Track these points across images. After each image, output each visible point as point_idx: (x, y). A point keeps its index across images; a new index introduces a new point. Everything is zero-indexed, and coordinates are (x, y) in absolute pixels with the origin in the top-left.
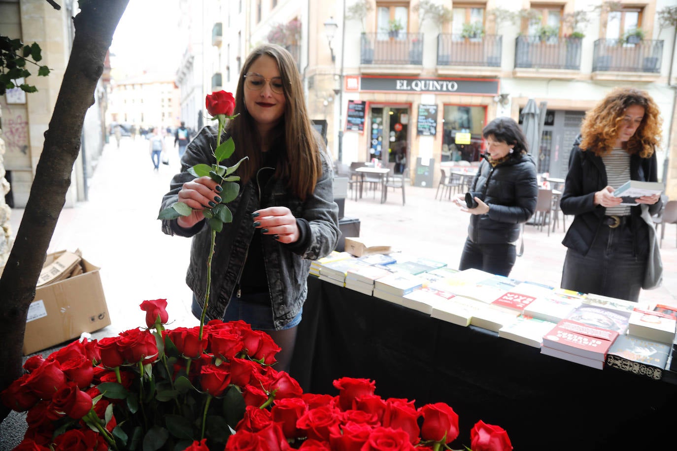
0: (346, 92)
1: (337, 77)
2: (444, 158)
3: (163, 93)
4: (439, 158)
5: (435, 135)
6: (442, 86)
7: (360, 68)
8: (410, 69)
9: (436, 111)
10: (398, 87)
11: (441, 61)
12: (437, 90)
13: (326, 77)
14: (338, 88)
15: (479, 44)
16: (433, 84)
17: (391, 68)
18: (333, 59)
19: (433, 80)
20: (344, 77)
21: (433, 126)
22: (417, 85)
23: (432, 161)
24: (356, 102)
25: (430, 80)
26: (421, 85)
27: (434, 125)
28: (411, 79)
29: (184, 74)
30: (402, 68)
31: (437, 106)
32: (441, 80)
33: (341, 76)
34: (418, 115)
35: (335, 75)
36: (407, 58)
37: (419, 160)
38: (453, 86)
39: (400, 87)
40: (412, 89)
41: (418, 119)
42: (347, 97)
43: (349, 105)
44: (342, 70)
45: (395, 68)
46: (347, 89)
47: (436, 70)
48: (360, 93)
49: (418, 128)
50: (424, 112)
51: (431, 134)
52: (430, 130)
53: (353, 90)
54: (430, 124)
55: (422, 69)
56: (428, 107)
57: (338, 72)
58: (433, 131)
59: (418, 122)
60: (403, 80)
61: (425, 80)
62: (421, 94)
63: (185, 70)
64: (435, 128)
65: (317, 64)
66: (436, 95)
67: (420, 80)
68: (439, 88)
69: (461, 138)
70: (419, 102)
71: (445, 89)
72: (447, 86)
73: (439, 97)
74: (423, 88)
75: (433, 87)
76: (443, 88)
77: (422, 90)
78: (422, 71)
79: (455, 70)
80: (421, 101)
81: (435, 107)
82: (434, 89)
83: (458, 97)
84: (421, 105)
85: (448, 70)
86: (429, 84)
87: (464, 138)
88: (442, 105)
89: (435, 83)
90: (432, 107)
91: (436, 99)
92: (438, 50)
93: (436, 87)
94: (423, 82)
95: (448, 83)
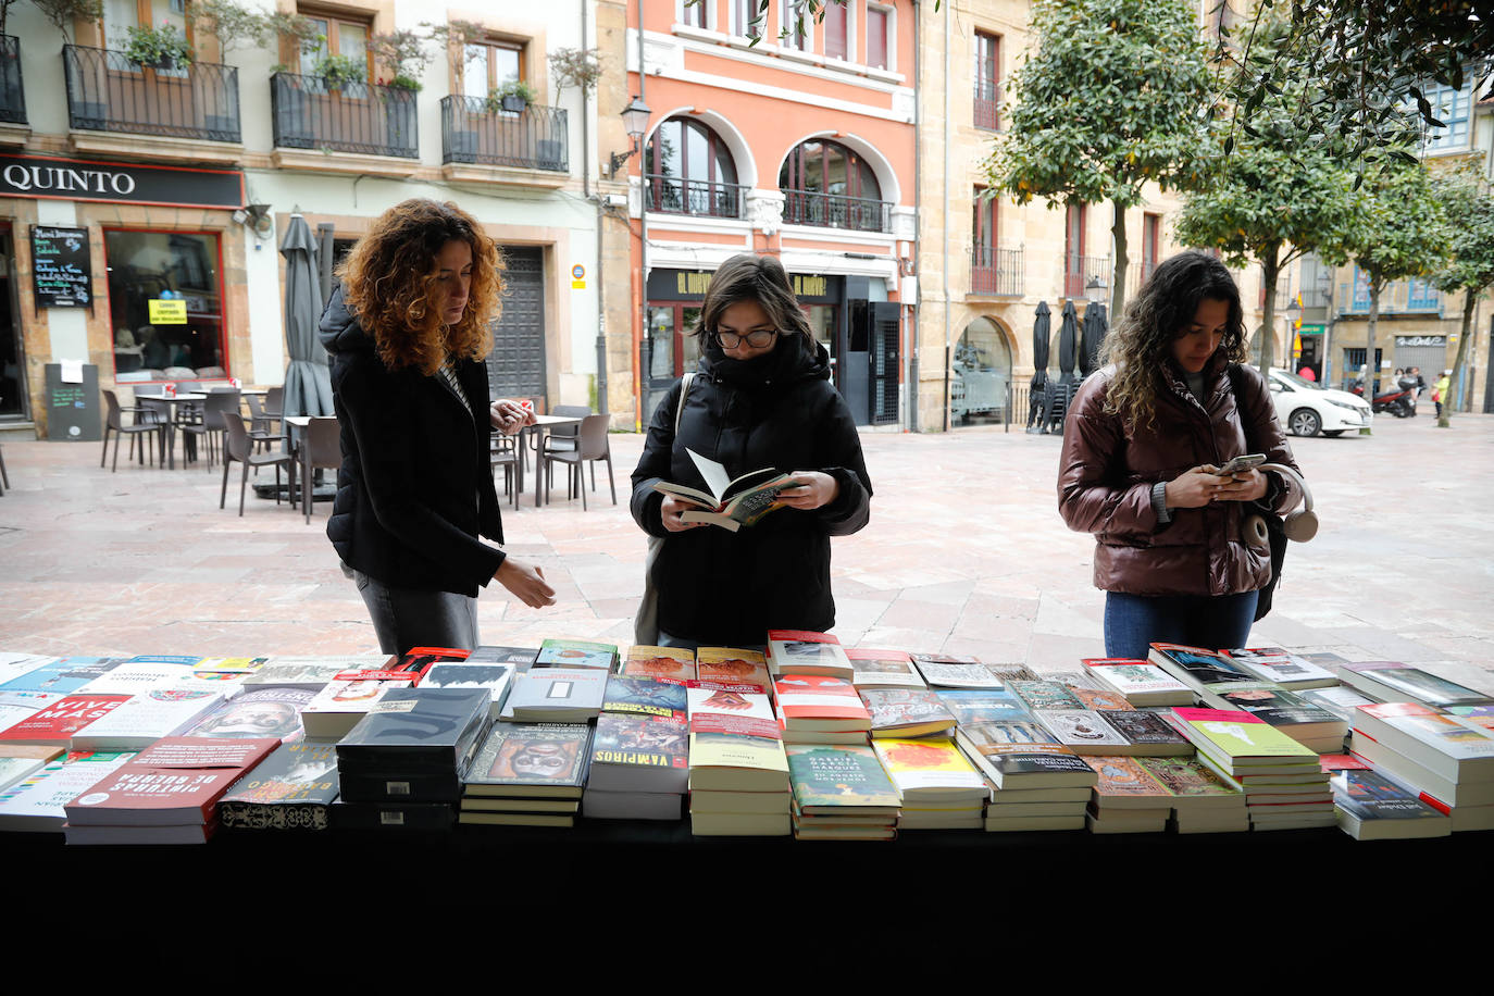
2: (123, 364)
4: (108, 365)
5: (89, 306)
6: (93, 182)
9: (85, 245)
11: (81, 118)
12: (79, 191)
15: (180, 83)
16: (66, 175)
19: (66, 165)
21: (80, 284)
22: (17, 176)
23: (90, 371)
25: (55, 164)
26: (32, 176)
27: (84, 280)
31: (85, 231)
32: (89, 168)
34: (33, 257)
37: (53, 371)
38: (123, 184)
41: (34, 265)
47: (71, 139)
49: (36, 288)
50: (48, 248)
51: (78, 304)
52: (73, 293)
54: (72, 279)
55: (29, 134)
56: (60, 235)
58: (84, 297)
59: (35, 273)
61: (42, 164)
62: (35, 200)
64: (88, 288)
66: (76, 202)
67: (28, 163)
68: (85, 186)
69: (162, 312)
70: (31, 222)
71: (101, 189)
72: (107, 182)
73: (88, 210)
74: (37, 183)
75: (66, 184)
76: (97, 187)
77: (34, 190)
78: (28, 141)
79: (122, 144)
80: (36, 218)
81: (79, 236)
82: (71, 188)
83: (142, 210)
84: (39, 227)
85: (102, 142)
86: (55, 174)
87: (171, 312)
88: (100, 228)
89: (72, 173)
90: (71, 235)
91: (79, 215)
92: (68, 87)
93: (76, 183)
94: (35, 170)
95: (109, 174)
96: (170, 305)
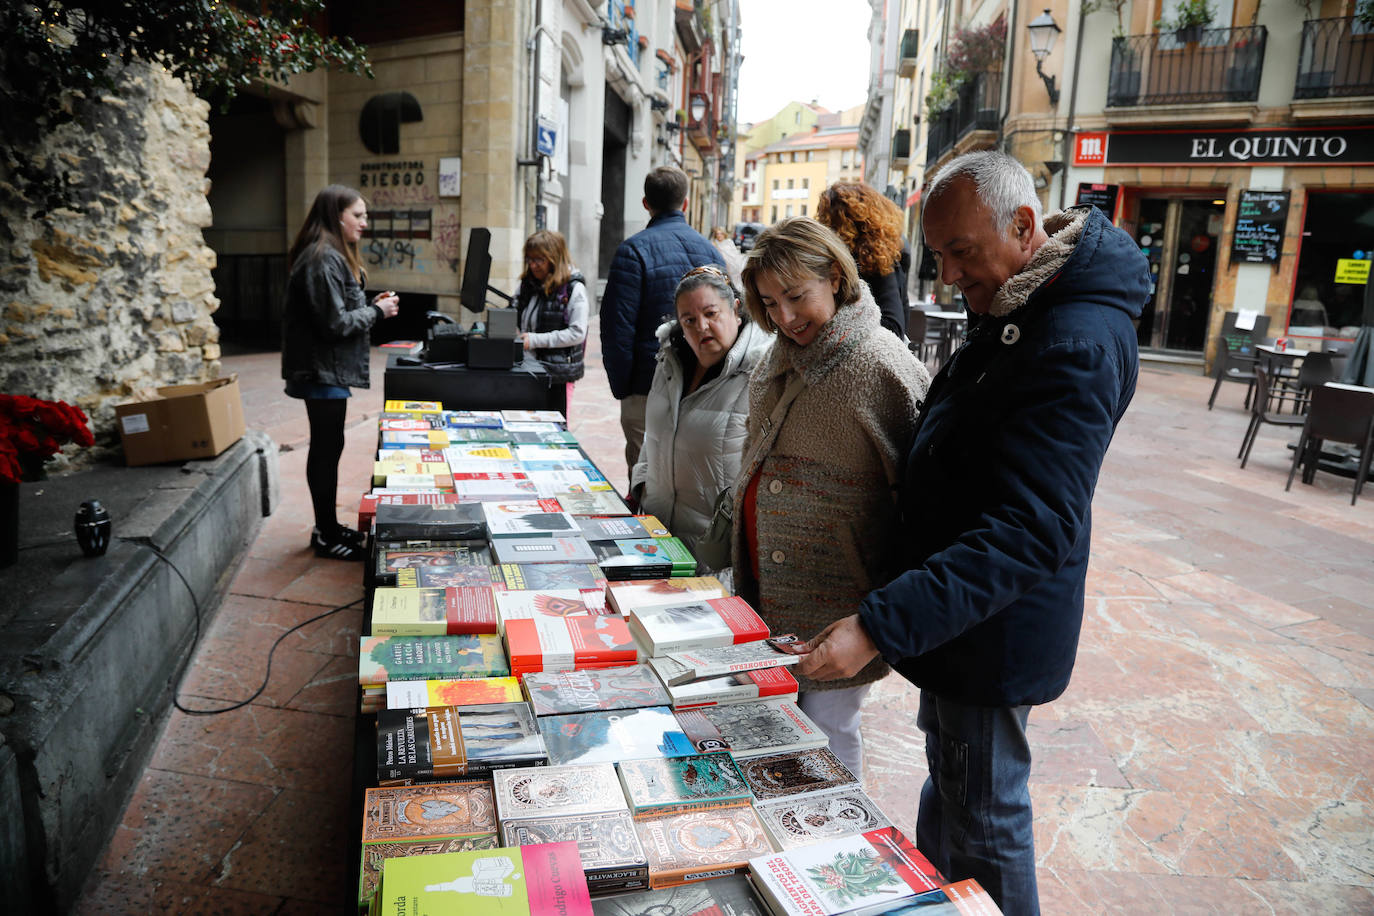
0: (1075, 167)
1: (1058, 137)
2: (1297, 318)
3: (845, 167)
4: (1281, 317)
5: (1275, 263)
6: (1305, 148)
7: (1107, 114)
8: (1224, 112)
9: (1285, 207)
10: (1195, 154)
11: (1308, 88)
12: (1291, 156)
13: (1038, 136)
14: (1059, 158)
16: (1282, 143)
17: (1176, 112)
18: (1054, 97)
19: (1282, 134)
20: (1073, 134)
21: (1271, 242)
22: (1240, 148)
23: (1263, 323)
24: (1096, 188)
25: (1274, 134)
26: (1253, 146)
27: (1276, 238)
28: (1226, 133)
29: (869, 132)
30: (1201, 111)
31: (1287, 193)
32: (1304, 135)
33: (1067, 134)
34: (1238, 218)
35: (1055, 131)
36: (1215, 88)
37: (1231, 317)
38: (1334, 147)
39: (1199, 152)
40: (1228, 157)
41: (1237, 224)
42: (1076, 177)
43: (1080, 193)
44: (1071, 120)
45: (1186, 112)
46: (1078, 161)
47: (1292, 109)
48: (1107, 168)
49: (1233, 245)
50: (1252, 209)
51: (1266, 260)
52: (1263, 250)
53: (1090, 163)
54: (1266, 237)
55: (1256, 111)
56: (1264, 197)
57: (1062, 125)
58: (1272, 254)
59: (1235, 231)
60: (1208, 137)
61: (1263, 135)
62: (1250, 168)
63: (869, 125)
64: (1279, 246)
65: (1020, 110)
66: (1286, 167)
67: (1250, 136)
68: (1296, 151)
69: (1350, 272)
70: (1243, 187)
71: (1312, 153)
72: (1319, 146)
73: (1296, 174)
74: (1255, 153)
75: (1281, 151)
76: (1308, 152)
77: (1252, 158)
78: (1255, 115)
79: (1338, 108)
80: (1248, 183)
81: (1282, 198)
82: (1284, 154)
83: (1348, 172)
84: (1248, 192)
85: (1318, 109)
86: (1272, 143)
87: (1359, 272)
88: (1303, 191)
89: (1288, 141)
90: (1275, 197)
91: (1286, 179)
92: (1300, 61)
93: (1289, 150)
94: (1256, 141)
95: (1322, 139)
96: (1360, 265)
